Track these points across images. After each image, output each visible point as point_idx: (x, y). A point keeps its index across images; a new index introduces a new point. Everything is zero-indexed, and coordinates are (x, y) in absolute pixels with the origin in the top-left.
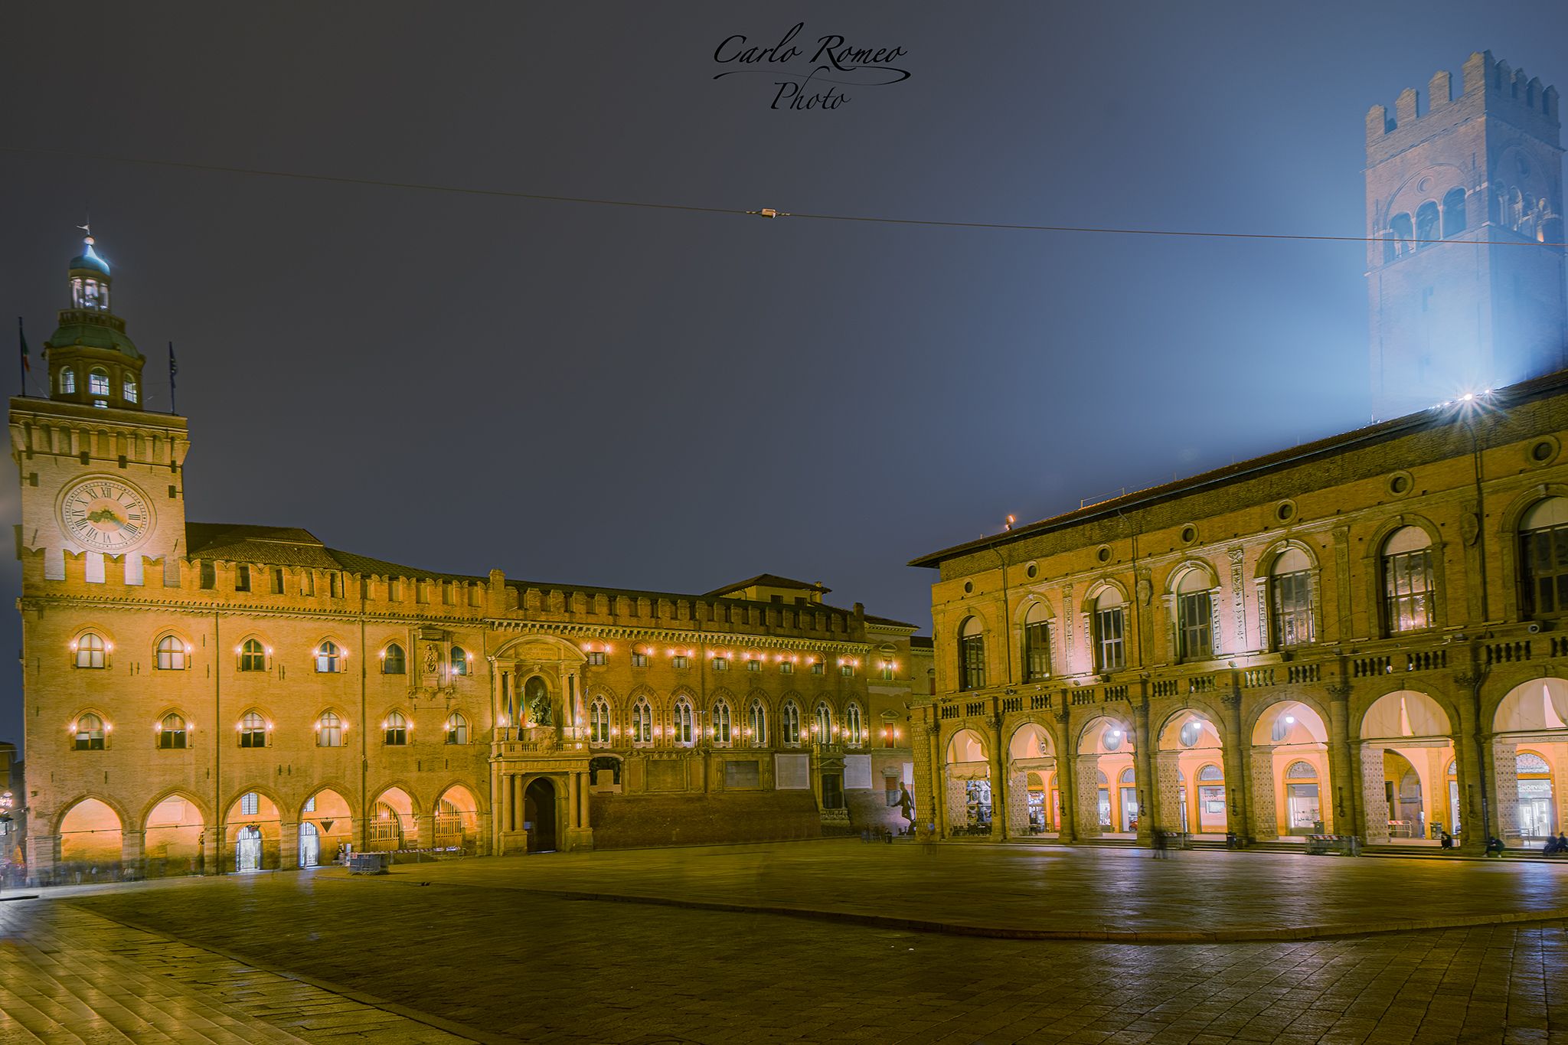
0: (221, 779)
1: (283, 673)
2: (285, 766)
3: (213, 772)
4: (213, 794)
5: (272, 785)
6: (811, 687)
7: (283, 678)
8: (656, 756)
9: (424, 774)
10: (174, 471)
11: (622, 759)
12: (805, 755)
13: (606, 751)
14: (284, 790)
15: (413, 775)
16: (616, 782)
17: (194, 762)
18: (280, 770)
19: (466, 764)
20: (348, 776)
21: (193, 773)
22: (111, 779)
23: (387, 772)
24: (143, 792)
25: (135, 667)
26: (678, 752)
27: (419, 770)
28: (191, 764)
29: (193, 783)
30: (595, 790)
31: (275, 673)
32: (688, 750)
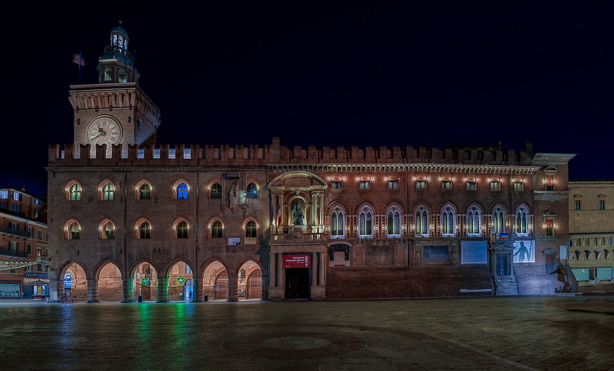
0: (127, 255)
1: (156, 199)
2: (157, 248)
3: (123, 250)
4: (124, 262)
5: (151, 258)
6: (490, 197)
7: (157, 202)
8: (375, 244)
9: (230, 254)
10: (131, 109)
11: (351, 245)
12: (484, 241)
13: (341, 240)
14: (157, 261)
15: (224, 254)
16: (347, 258)
17: (115, 246)
18: (155, 250)
19: (254, 248)
20: (189, 254)
21: (115, 251)
22: (80, 253)
23: (210, 252)
24: (93, 260)
25: (91, 198)
26: (390, 240)
27: (227, 251)
28: (114, 247)
29: (115, 256)
30: (332, 264)
31: (153, 200)
32: (397, 239)
